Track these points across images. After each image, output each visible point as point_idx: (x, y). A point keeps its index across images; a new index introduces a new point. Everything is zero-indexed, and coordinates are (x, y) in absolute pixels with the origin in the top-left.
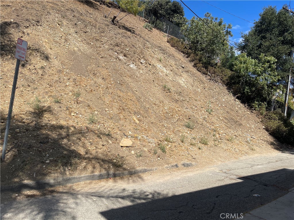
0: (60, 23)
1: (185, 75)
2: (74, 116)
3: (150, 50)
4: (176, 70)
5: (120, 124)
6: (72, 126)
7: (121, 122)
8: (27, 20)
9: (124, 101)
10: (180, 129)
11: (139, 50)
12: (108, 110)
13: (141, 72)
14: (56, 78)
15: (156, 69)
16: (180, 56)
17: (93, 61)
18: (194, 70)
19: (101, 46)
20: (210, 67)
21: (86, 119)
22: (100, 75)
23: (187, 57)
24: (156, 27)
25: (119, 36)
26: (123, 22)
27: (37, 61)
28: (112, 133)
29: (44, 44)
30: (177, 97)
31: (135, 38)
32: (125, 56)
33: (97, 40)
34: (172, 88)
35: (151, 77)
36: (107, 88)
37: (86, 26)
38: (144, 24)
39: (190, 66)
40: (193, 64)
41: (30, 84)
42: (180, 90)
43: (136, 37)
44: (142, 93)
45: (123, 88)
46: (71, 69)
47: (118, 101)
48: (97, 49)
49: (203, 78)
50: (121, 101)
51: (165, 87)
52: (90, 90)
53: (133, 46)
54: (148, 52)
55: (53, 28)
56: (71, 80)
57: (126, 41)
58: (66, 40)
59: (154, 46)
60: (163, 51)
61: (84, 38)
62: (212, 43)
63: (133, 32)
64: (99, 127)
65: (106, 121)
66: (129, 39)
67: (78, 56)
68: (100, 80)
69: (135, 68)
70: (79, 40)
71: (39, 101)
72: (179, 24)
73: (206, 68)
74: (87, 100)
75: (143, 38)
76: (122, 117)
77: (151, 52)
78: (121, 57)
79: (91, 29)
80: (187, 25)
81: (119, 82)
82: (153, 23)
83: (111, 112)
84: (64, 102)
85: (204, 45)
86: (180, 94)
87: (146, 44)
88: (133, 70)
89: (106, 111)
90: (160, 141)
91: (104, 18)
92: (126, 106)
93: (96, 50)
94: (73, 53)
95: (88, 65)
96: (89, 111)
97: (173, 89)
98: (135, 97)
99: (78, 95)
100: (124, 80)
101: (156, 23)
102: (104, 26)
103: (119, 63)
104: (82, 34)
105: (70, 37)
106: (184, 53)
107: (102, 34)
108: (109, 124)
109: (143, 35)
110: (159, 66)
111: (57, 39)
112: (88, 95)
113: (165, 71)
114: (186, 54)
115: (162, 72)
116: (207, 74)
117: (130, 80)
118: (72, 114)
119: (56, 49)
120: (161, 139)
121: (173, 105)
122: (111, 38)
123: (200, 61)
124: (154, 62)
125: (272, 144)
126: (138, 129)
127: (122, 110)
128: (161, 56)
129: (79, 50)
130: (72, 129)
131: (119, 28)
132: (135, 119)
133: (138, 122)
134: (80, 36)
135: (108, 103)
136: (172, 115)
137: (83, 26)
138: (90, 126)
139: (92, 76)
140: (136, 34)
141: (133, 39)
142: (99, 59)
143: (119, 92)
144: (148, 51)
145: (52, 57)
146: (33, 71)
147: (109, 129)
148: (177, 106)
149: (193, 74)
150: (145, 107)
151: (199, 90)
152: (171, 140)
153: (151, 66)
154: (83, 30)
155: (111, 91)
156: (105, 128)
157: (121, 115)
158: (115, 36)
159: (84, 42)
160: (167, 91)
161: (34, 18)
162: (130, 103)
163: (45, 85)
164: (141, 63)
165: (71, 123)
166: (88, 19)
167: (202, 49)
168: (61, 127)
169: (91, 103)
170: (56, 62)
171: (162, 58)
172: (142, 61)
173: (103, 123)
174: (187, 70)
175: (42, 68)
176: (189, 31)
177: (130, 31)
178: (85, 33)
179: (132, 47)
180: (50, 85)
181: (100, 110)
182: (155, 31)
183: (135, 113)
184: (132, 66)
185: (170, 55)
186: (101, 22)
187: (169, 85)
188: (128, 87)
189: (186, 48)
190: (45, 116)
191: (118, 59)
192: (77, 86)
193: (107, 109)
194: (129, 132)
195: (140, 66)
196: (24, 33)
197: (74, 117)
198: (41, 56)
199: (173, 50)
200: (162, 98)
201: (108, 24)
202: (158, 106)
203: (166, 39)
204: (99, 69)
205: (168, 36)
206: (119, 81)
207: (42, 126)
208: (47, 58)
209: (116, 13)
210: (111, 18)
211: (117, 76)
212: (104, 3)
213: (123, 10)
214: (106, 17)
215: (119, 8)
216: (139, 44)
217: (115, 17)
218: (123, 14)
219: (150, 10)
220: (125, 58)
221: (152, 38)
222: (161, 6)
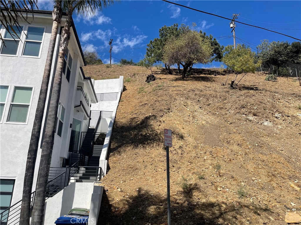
0: (185, 104)
2: (220, 190)
3: (282, 101)
5: (276, 195)
6: (223, 203)
7: (277, 191)
8: (161, 110)
9: (270, 165)
11: (269, 105)
12: (255, 179)
13: (280, 127)
14: (194, 155)
17: (222, 129)
19: (226, 113)
21: (235, 192)
22: (235, 142)
24: (280, 75)
25: (241, 98)
26: (242, 83)
27: (176, 143)
28: (269, 206)
29: (177, 126)
31: (260, 94)
32: (255, 115)
33: (221, 108)
35: (295, 130)
36: (246, 154)
37: (208, 99)
38: (265, 77)
41: (175, 165)
43: (260, 93)
44: (290, 152)
45: (264, 150)
46: (204, 143)
47: (264, 167)
48: (224, 117)
50: (267, 165)
52: (229, 159)
53: (261, 102)
54: (281, 104)
55: (181, 111)
56: (208, 153)
57: (252, 101)
58: (193, 117)
61: (209, 110)
63: (257, 89)
64: (251, 201)
65: (257, 193)
66: (254, 98)
67: (208, 128)
68: (235, 147)
69: (270, 124)
70: (205, 113)
71: (185, 180)
74: (229, 171)
75: (269, 91)
76: (275, 185)
77: (285, 102)
78: (251, 117)
79: (213, 100)
81: (257, 145)
82: (275, 72)
83: (260, 180)
84: (207, 177)
87: (275, 95)
88: (268, 127)
89: (253, 180)
91: (223, 87)
92: (275, 171)
93: (223, 118)
94: (202, 127)
95: (219, 135)
96: (234, 183)
98: (282, 158)
99: (218, 167)
100: (263, 141)
101: (279, 71)
102: (224, 94)
103: (250, 125)
104: (206, 107)
105: (196, 113)
107: (225, 101)
108: (262, 196)
109: (268, 89)
110: (300, 114)
111: (186, 119)
112: (228, 165)
117: (269, 139)
118: (219, 189)
119: (187, 127)
122: (235, 102)
127: (273, 177)
129: (207, 122)
130: (224, 206)
131: (240, 90)
132: (293, 185)
134: (205, 110)
135: (252, 170)
137: (205, 100)
138: (242, 200)
139: (226, 145)
140: (260, 90)
141: (258, 96)
142: (229, 126)
143: (260, 156)
144: (281, 102)
145: (186, 135)
146: (174, 152)
147: (264, 202)
153: (290, 118)
154: (206, 103)
155: (251, 156)
156: (260, 202)
157: (272, 182)
158: (237, 98)
159: (209, 114)
161: (166, 107)
162: (279, 166)
163: (187, 163)
164: (276, 117)
165: (220, 199)
166: (208, 92)
168: (212, 205)
169: (234, 174)
170: (190, 140)
172: (277, 115)
173: (255, 196)
175: (180, 147)
177: (252, 89)
178: (209, 105)
179: (260, 104)
180: (191, 163)
181: (246, 180)
182: (281, 80)
183: (290, 178)
184: (266, 123)
186: (220, 91)
188: (269, 148)
190: (194, 194)
191: (248, 121)
192: (214, 158)
193: (253, 178)
194: (291, 203)
195: (276, 121)
196: (160, 121)
197: (221, 192)
198: (177, 137)
201: (228, 90)
203: (297, 83)
204: (231, 135)
205: (299, 79)
206: (257, 143)
207: (194, 205)
208: (182, 137)
209: (232, 77)
210: (229, 84)
211: (253, 138)
212: (218, 73)
213: (240, 73)
214: (224, 85)
215: (233, 72)
216: (267, 99)
217: (233, 82)
218: (239, 76)
219: (267, 61)
220: (256, 117)
221: (280, 88)
222: (279, 53)
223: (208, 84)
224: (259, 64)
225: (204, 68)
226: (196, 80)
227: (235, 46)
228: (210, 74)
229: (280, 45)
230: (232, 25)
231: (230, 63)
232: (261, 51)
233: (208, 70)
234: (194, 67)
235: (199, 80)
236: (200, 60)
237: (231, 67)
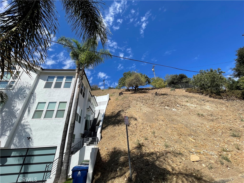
0: (136, 104)
1: (207, 104)
2: (156, 145)
3: (179, 99)
4: (200, 103)
5: (183, 145)
6: (158, 152)
7: (184, 143)
8: (125, 107)
9: (178, 130)
10: (229, 139)
11: (173, 101)
12: (172, 137)
13: (180, 111)
14: (142, 127)
15: (187, 107)
16: (197, 95)
17: (154, 114)
18: (212, 99)
19: (155, 106)
20: (221, 94)
21: (163, 145)
22: (160, 120)
23: (202, 94)
25: (161, 99)
26: (160, 93)
27: (133, 122)
28: (181, 152)
29: (133, 114)
30: (211, 118)
32: (168, 106)
33: (153, 104)
34: (204, 113)
35: (187, 112)
36: (166, 125)
37: (146, 101)
38: (170, 89)
39: (207, 98)
40: (208, 96)
41: (133, 133)
42: (210, 113)
44: (187, 122)
45: (175, 122)
46: (147, 121)
48: (154, 108)
49: (221, 101)
50: (177, 130)
51: (199, 114)
53: (170, 100)
54: (179, 100)
55: (135, 107)
56: (148, 126)
57: (166, 100)
58: (141, 109)
59: (180, 96)
60: (186, 97)
62: (213, 81)
63: (167, 95)
64: (172, 149)
65: (174, 145)
66: (166, 98)
67: (147, 114)
68: (161, 122)
69: (176, 110)
70: (145, 107)
71: (138, 141)
72: (187, 81)
73: (219, 95)
76: (182, 140)
77: (180, 100)
78: (166, 107)
79: (149, 101)
80: (192, 80)
81: (171, 120)
82: (174, 87)
83: (175, 138)
84: (149, 138)
85: (209, 85)
86: (211, 115)
87: (175, 97)
88: (175, 111)
90: (219, 152)
91: (152, 95)
92: (181, 132)
94: (145, 113)
95: (153, 117)
96: (162, 140)
97: (205, 114)
98: (183, 126)
99: (154, 133)
100: (173, 118)
101: (175, 87)
102: (153, 98)
103: (167, 111)
104: (146, 104)
105: (142, 107)
106: (199, 93)
107: (154, 101)
108: (177, 146)
109: (172, 94)
110: (188, 104)
111: (137, 110)
112: (159, 131)
113: (193, 106)
114: (200, 93)
115: (192, 107)
116: (222, 98)
117: (176, 117)
118: (155, 144)
119: (138, 114)
120: (220, 151)
121: (212, 124)
122: (158, 101)
123: (212, 93)
124: (184, 104)
126: (197, 146)
127: (180, 135)
128: (186, 99)
129: (147, 111)
132: (191, 139)
133: (194, 141)
134: (146, 105)
135: (170, 133)
136: (216, 130)
137: (145, 101)
138: (167, 149)
139: (157, 121)
140: (169, 95)
141: (168, 98)
142: (157, 112)
143: (173, 125)
144: (178, 100)
145: (137, 118)
146: (133, 127)
147: (178, 150)
148: (215, 124)
149: (213, 102)
150: (193, 130)
151: (224, 109)
152: (227, 149)
153: (184, 106)
155: (169, 126)
156: (176, 150)
157: (181, 138)
158: (159, 99)
159: (148, 107)
160: (202, 116)
161: (128, 106)
162: (182, 130)
163: (139, 132)
164: (178, 106)
165: (156, 150)
166: (146, 98)
167: (209, 87)
168: (152, 153)
169: (162, 136)
170: (140, 120)
171: (188, 100)
172: (178, 105)
173: (173, 146)
174: (207, 100)
175: (135, 124)
176: (195, 83)
177: (165, 95)
179: (169, 101)
180: (141, 131)
181: (168, 138)
182: (177, 90)
183: (189, 135)
184: (173, 110)
185: (191, 97)
186: (151, 97)
187: (201, 112)
188: (177, 121)
189: (198, 90)
190: (143, 148)
191: (165, 109)
192: (152, 128)
193: (171, 137)
194: (192, 149)
195: (178, 108)
196: (126, 112)
197: (156, 146)
198: (134, 119)
199: (191, 94)
200: (201, 122)
201: (154, 96)
202: (202, 127)
203: (184, 91)
204: (158, 117)
205: (185, 89)
207: (144, 155)
208: (136, 119)
209: (156, 91)
210: (155, 93)
211: (169, 117)
212: (150, 89)
213: (158, 88)
214: (152, 94)
215: (156, 88)
216: (172, 99)
217: (156, 92)
218: (159, 90)
219: (170, 83)
220: (169, 107)
221: (177, 93)
222: (174, 79)
223: (146, 94)
224: (166, 84)
225: (144, 88)
226: (140, 93)
227: (155, 78)
228: (146, 90)
229: (174, 76)
230: (153, 70)
231: (154, 84)
232: (166, 79)
233: (145, 89)
234: (139, 87)
235: (142, 93)
236: (141, 84)
237: (154, 86)
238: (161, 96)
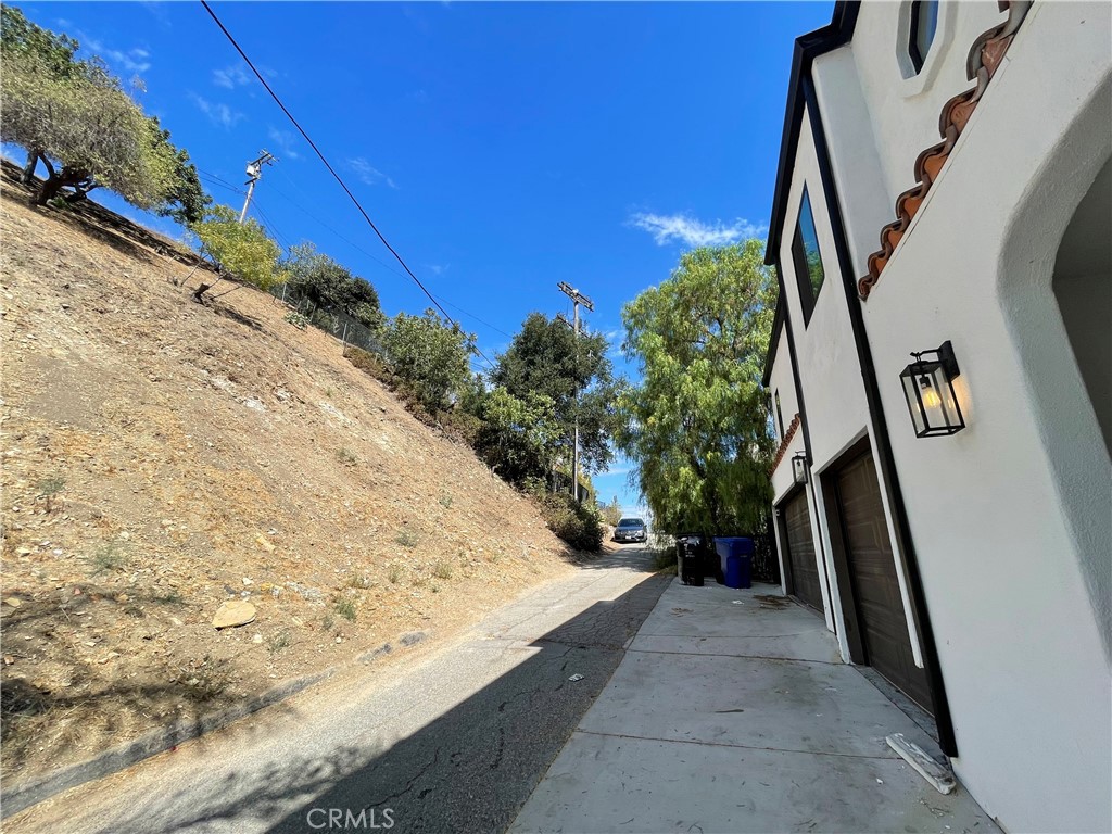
1: (388, 427)
2: (26, 555)
3: (302, 370)
4: (369, 416)
5: (212, 561)
6: (17, 593)
7: (217, 554)
9: (225, 494)
10: (385, 550)
11: (271, 369)
12: (171, 522)
13: (279, 418)
15: (319, 413)
16: (375, 387)
17: (122, 387)
18: (409, 417)
19: (155, 351)
20: (439, 412)
21: (84, 559)
22: (149, 427)
23: (391, 391)
24: (314, 323)
25: (212, 331)
26: (228, 301)
28: (183, 592)
30: (372, 475)
31: (261, 340)
32: (232, 379)
33: (141, 335)
34: (361, 456)
35: (307, 432)
36: (171, 460)
37: (104, 296)
38: (284, 313)
39: (399, 409)
40: (404, 405)
42: (379, 460)
43: (264, 338)
44: (284, 475)
45: (226, 460)
46: (33, 409)
47: (208, 495)
48: (142, 358)
49: (428, 432)
51: (343, 454)
52: (107, 468)
53: (256, 357)
54: (297, 376)
56: (30, 440)
57: (237, 346)
58: (21, 325)
59: (309, 361)
60: (336, 374)
61: (95, 325)
62: (441, 364)
63: (258, 327)
64: (132, 580)
66: (245, 342)
67: (66, 371)
68: (145, 440)
69: (260, 408)
70: (75, 328)
72: (369, 323)
73: (433, 413)
74: (93, 499)
75: (283, 342)
77: (305, 374)
78: (220, 382)
79: (124, 305)
80: (388, 325)
81: (210, 444)
82: (308, 314)
83: (184, 527)
85: (426, 369)
86: (379, 468)
87: (291, 355)
88: (254, 413)
89: (163, 527)
90: (337, 589)
91: (172, 287)
92: (233, 507)
93: (139, 361)
94: (48, 362)
95: (103, 399)
96: (98, 532)
97: (362, 458)
98: (259, 482)
99: (55, 485)
100: (229, 439)
101: (315, 316)
102: (167, 303)
103: (213, 396)
104: (90, 315)
105: (38, 318)
106: (383, 382)
107: (162, 322)
108: (173, 565)
109: (283, 337)
110: (325, 405)
112: (96, 483)
113: (342, 417)
114: (389, 384)
115: (335, 420)
116: (434, 426)
117: (246, 439)
118: (23, 550)
120: (341, 585)
121: (365, 495)
122: (191, 334)
123: (419, 399)
124: (311, 397)
125: (563, 555)
126: (272, 567)
127: (222, 520)
128: (329, 384)
129: (74, 356)
130: (16, 602)
131: (216, 312)
132: (262, 540)
133: (270, 547)
134: (82, 319)
135: (171, 502)
136: (364, 520)
137: (93, 294)
138: (100, 581)
139: (115, 430)
140: (265, 332)
141: (256, 342)
142: (148, 385)
143: (209, 470)
144: (298, 372)
147: (171, 581)
148: (374, 497)
149: (407, 426)
150: (290, 506)
151: (421, 458)
152: (366, 581)
153: (304, 406)
154: (93, 303)
155: (183, 468)
156: (158, 581)
157: (216, 532)
158: (203, 329)
159: (93, 336)
160: (348, 463)
162: (245, 497)
164: (279, 398)
165: (12, 583)
166: (113, 279)
167: (422, 377)
169: (105, 509)
171: (333, 388)
172: (281, 393)
173: (151, 566)
174: (392, 416)
176: (394, 340)
177: (249, 323)
178: (101, 312)
179: (254, 359)
181: (142, 526)
182: (314, 333)
183: (261, 523)
184: (251, 404)
185: (353, 383)
186: (158, 293)
187: (353, 449)
188: (239, 457)
189: (387, 371)
191: (209, 386)
192: (52, 457)
193: (165, 522)
194: (245, 579)
195: (274, 405)
197: (26, 559)
199: (358, 375)
200: (336, 481)
201: (183, 299)
202: (327, 501)
203: (341, 350)
204: (143, 408)
205: (345, 345)
206: (213, 442)
209: (207, 278)
210: (192, 289)
211: (207, 427)
212: (171, 253)
213: (228, 278)
214: (176, 283)
215: (217, 270)
216: (273, 355)
217: (204, 288)
218: (227, 285)
219: (301, 285)
220: (233, 384)
221: (306, 345)
222: (328, 281)
223: (128, 261)
224: (283, 278)
225: (132, 220)
226: (86, 232)
227: (242, 219)
228: (143, 242)
229: (335, 269)
230: (251, 170)
231: (215, 240)
232: (296, 259)
233: (143, 233)
234: (95, 196)
235: (98, 238)
237: (211, 252)
238: (223, 320)
